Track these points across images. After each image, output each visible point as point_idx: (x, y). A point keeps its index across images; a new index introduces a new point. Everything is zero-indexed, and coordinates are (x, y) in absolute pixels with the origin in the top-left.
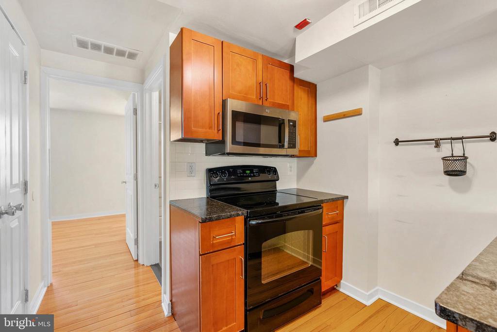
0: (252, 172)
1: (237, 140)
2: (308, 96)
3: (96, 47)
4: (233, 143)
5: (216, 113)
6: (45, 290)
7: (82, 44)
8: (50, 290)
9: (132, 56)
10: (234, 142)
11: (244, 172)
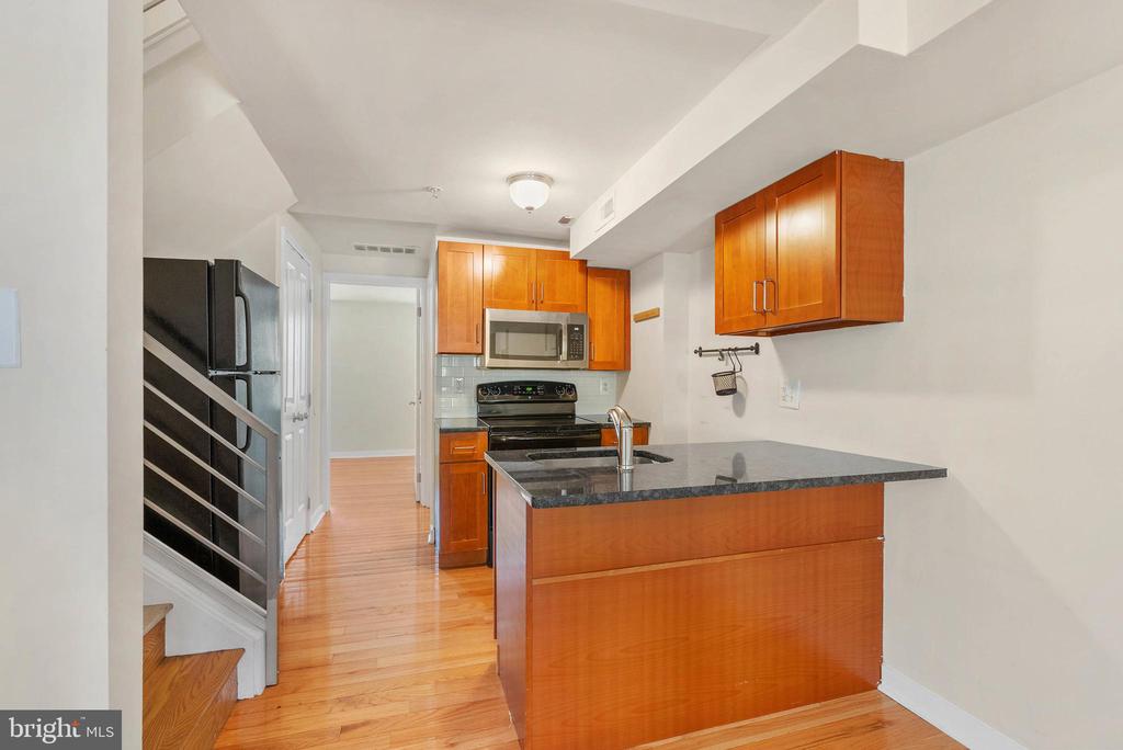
0: (535, 389)
1: (497, 353)
2: (613, 289)
3: (375, 249)
4: (491, 357)
5: (475, 323)
6: (324, 514)
7: (360, 248)
8: (328, 514)
9: (409, 251)
10: (493, 355)
11: (523, 389)
